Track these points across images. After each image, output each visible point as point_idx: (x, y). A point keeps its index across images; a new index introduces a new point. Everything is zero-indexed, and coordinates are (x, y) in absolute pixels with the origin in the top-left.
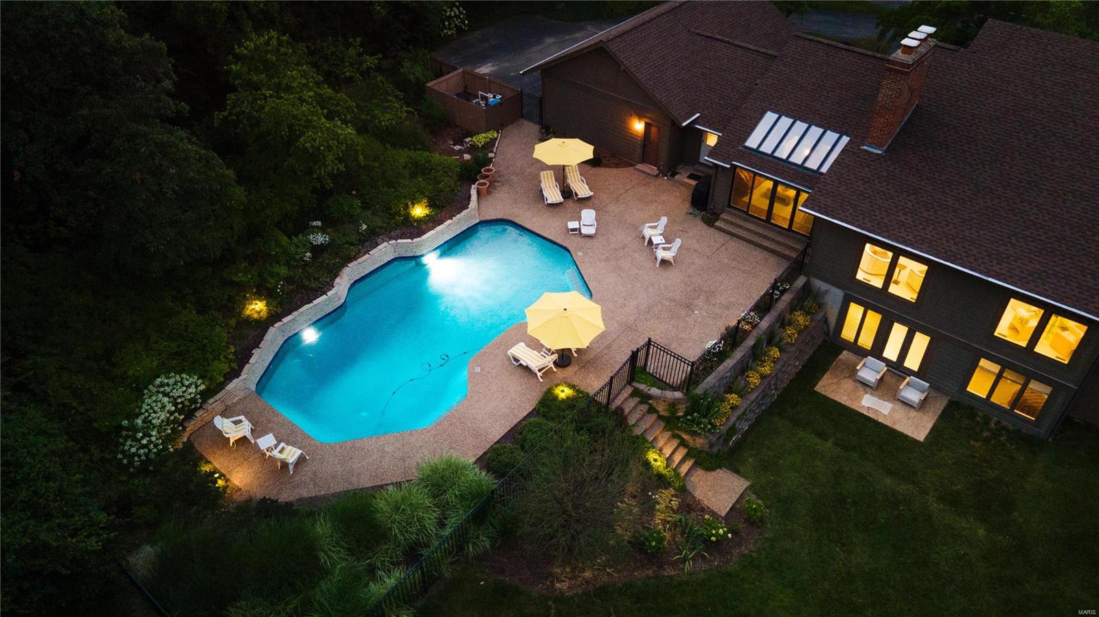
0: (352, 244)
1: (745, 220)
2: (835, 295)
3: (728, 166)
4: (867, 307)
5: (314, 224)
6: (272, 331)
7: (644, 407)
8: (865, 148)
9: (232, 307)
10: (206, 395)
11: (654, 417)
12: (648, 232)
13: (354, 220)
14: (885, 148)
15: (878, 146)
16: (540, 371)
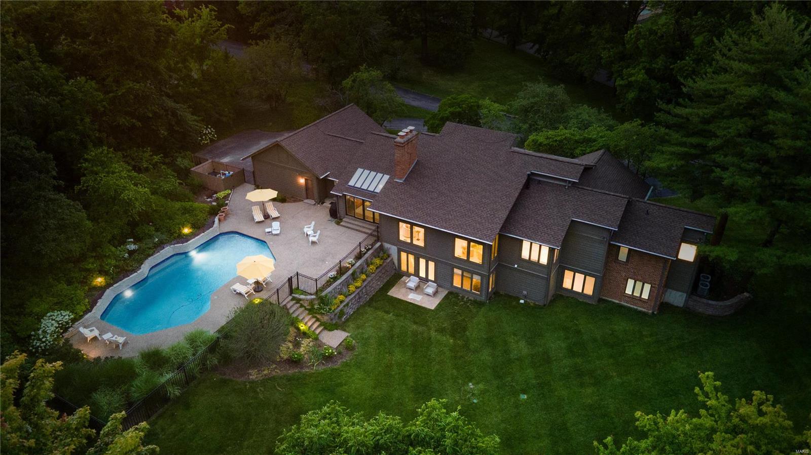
0: (150, 248)
1: (354, 220)
3: (341, 195)
4: (408, 253)
5: (129, 240)
6: (108, 291)
7: (298, 305)
8: (396, 180)
9: (85, 281)
10: (74, 321)
11: (303, 308)
12: (306, 230)
13: (151, 237)
14: (404, 179)
15: (400, 179)
16: (246, 294)
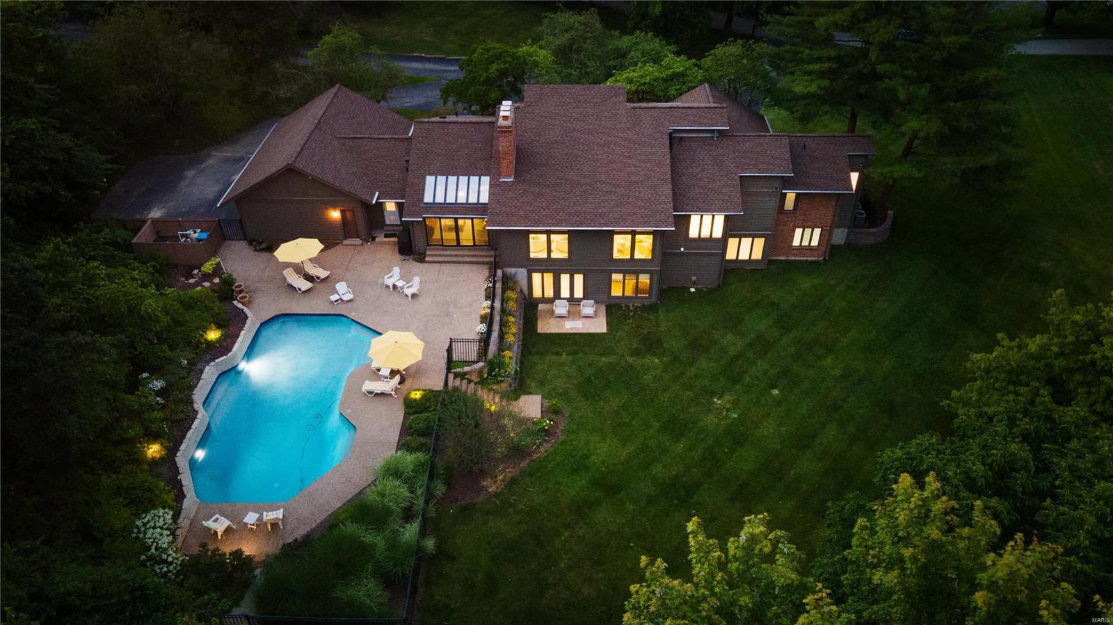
0: (184, 378)
1: (442, 250)
2: (521, 273)
3: (422, 219)
4: (543, 272)
5: (144, 376)
6: (178, 460)
7: (465, 382)
8: (503, 180)
12: (390, 282)
15: (509, 176)
16: (392, 390)
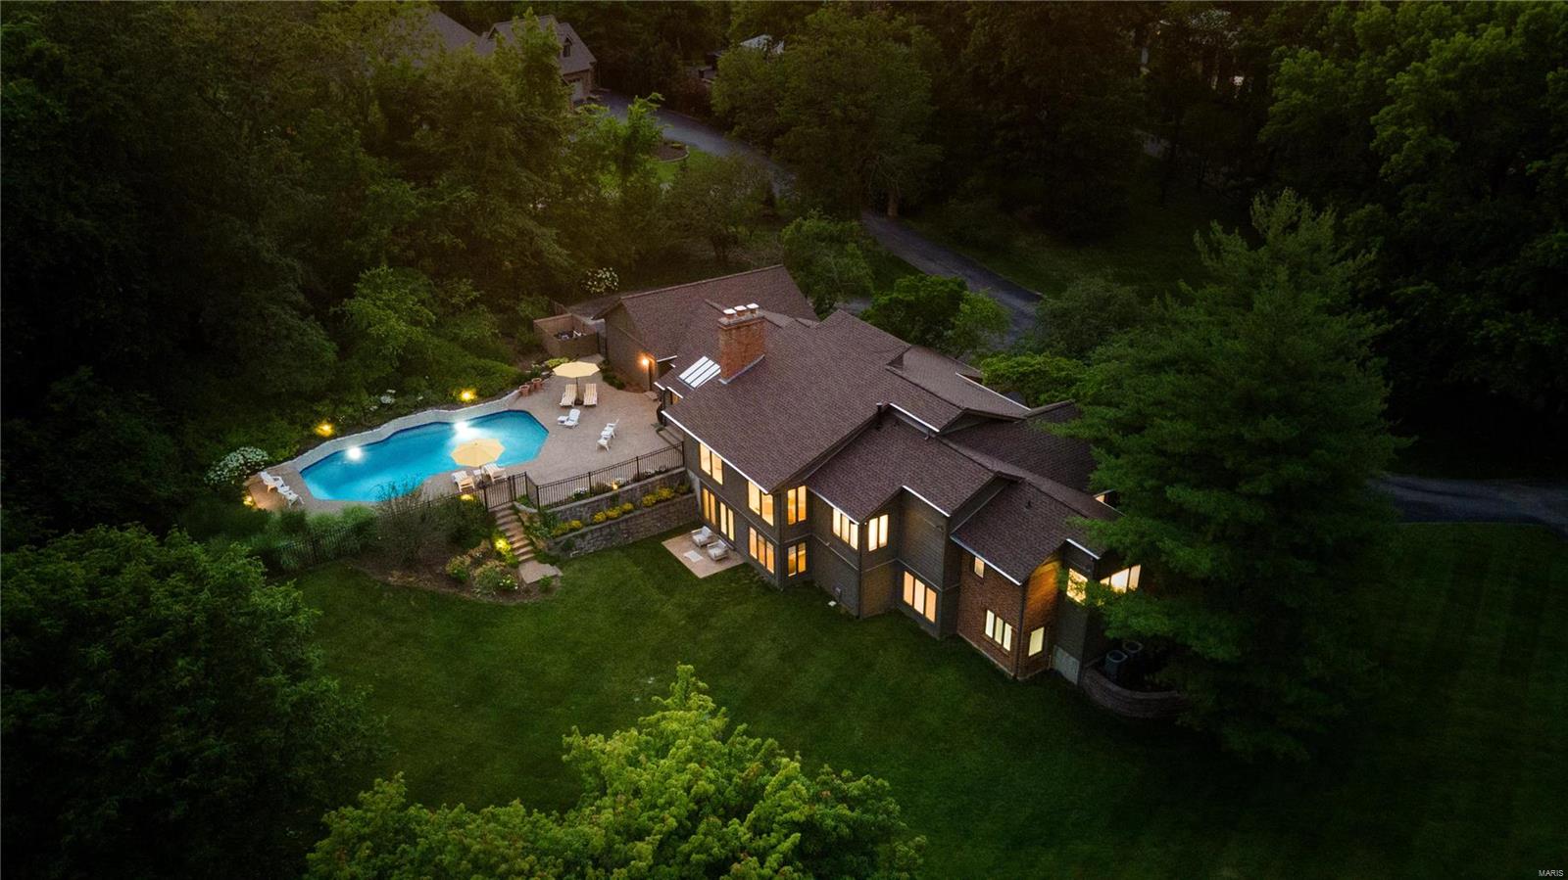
0: (407, 407)
2: (697, 482)
3: (663, 389)
4: (709, 491)
5: (390, 391)
8: (721, 380)
9: (308, 425)
10: (268, 464)
11: (520, 524)
13: (417, 392)
14: (729, 380)
15: (725, 378)
